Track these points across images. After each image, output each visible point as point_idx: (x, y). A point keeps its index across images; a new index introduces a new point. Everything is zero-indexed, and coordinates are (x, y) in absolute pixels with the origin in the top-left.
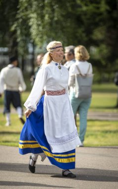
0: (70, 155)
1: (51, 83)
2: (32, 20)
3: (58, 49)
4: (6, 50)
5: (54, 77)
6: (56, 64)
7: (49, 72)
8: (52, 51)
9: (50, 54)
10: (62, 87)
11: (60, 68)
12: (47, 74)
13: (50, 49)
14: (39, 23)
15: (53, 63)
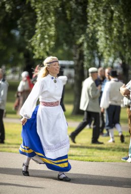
0: (63, 160)
1: (46, 95)
2: (99, 33)
3: (54, 63)
4: (72, 63)
5: (49, 90)
6: (52, 78)
7: (45, 86)
8: (49, 66)
9: (47, 69)
10: (56, 99)
11: (55, 82)
12: (43, 87)
13: (47, 63)
14: (107, 36)
15: (49, 76)
